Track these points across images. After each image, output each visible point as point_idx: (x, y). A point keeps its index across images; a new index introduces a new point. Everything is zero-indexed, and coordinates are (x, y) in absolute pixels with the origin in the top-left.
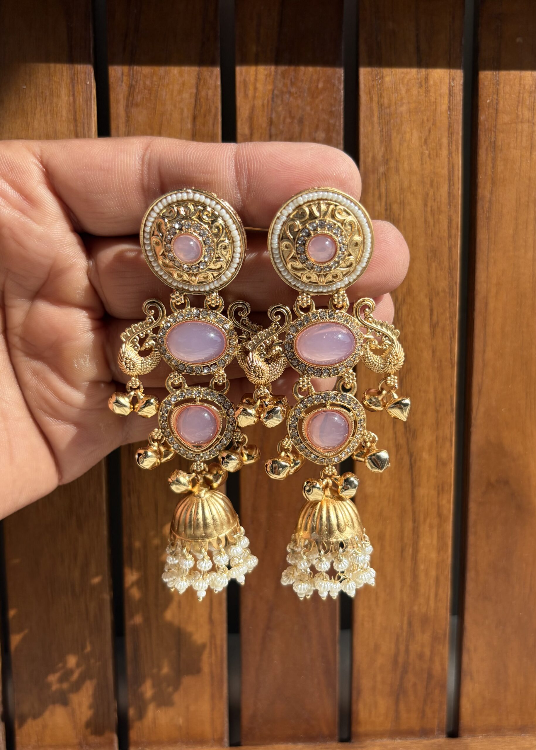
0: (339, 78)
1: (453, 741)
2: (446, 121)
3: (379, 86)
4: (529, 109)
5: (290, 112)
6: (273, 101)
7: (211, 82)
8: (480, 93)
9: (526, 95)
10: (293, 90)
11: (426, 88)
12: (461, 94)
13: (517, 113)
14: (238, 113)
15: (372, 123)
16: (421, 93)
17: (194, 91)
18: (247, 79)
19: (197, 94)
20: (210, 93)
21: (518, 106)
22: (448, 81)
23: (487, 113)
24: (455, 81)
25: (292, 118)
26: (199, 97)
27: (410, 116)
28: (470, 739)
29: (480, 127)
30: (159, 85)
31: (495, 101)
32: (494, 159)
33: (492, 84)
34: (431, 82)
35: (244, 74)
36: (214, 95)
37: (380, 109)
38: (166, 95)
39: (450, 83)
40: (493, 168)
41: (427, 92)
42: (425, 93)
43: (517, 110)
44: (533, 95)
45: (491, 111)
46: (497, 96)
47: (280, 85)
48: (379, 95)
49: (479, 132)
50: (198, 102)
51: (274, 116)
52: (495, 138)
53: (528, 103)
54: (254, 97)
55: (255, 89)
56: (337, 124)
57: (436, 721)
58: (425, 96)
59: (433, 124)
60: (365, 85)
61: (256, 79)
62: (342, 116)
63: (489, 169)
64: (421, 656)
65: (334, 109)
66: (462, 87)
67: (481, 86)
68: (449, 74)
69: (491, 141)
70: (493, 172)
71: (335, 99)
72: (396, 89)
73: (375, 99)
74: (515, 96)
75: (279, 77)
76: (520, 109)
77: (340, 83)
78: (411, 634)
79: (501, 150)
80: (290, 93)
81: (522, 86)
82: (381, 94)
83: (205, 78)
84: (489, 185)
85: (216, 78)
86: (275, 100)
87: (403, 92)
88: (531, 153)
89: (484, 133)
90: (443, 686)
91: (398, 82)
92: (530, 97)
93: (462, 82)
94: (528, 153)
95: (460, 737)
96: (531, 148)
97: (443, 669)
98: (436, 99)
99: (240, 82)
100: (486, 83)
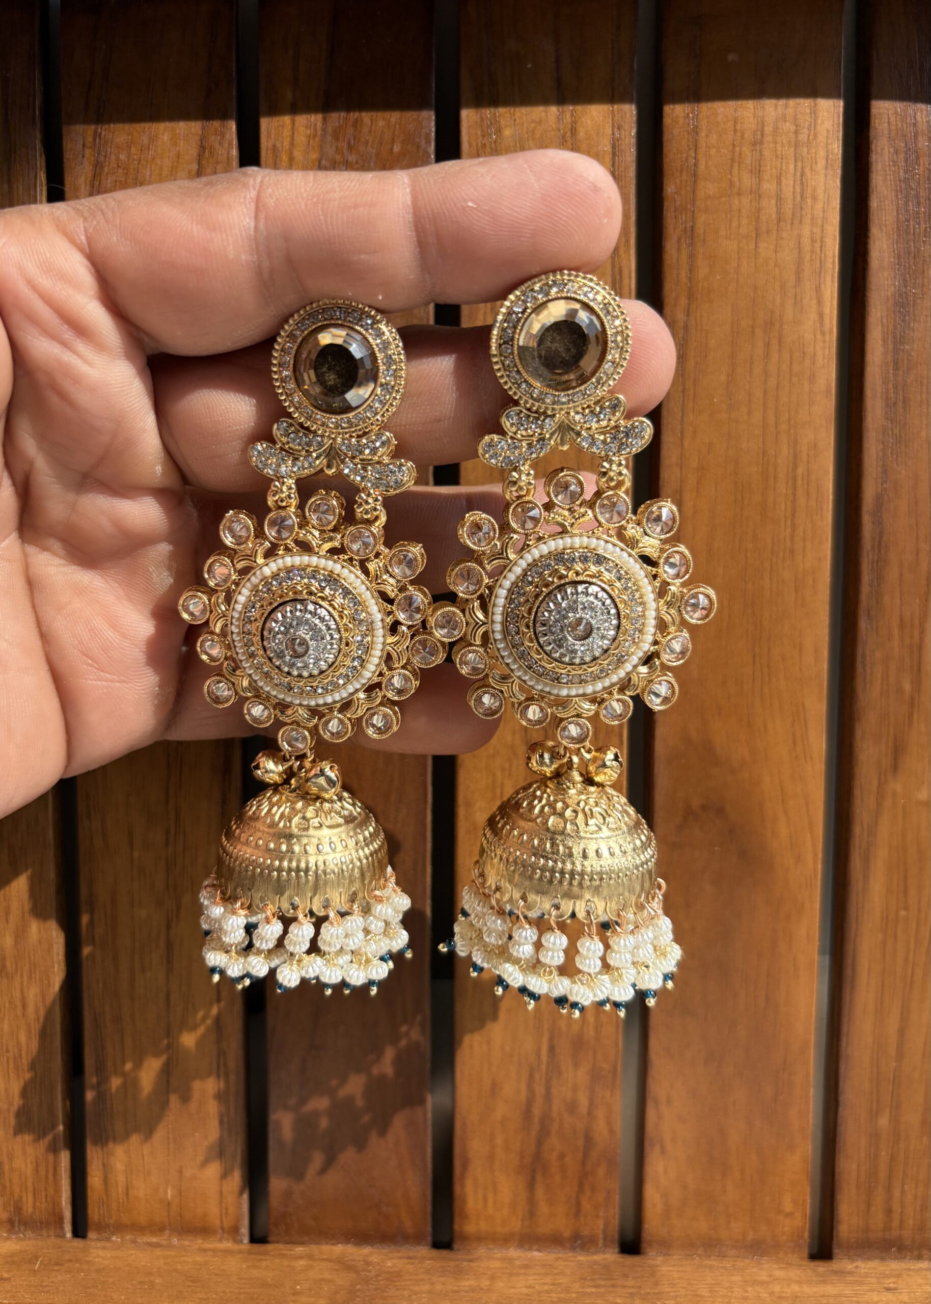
0: (428, 135)
1: (630, 1260)
3: (493, 145)
4: (751, 172)
7: (221, 151)
8: (665, 150)
9: (746, 150)
10: (352, 158)
11: (572, 145)
12: (635, 149)
13: (730, 179)
17: (195, 167)
18: (278, 144)
21: (732, 167)
22: (610, 129)
23: (678, 181)
24: (623, 132)
28: (660, 1258)
29: (666, 204)
30: (140, 160)
31: (691, 161)
32: (692, 257)
33: (686, 134)
34: (581, 134)
38: (150, 176)
39: (614, 132)
40: (690, 270)
43: (730, 174)
44: (758, 148)
45: (684, 177)
46: (696, 150)
47: (331, 151)
49: (664, 212)
52: (692, 221)
53: (749, 162)
55: (291, 159)
57: (601, 1223)
60: (470, 145)
61: (292, 144)
63: (683, 274)
64: (572, 1107)
66: (634, 141)
67: (666, 136)
68: (613, 116)
69: (686, 228)
70: (690, 279)
74: (726, 151)
75: (329, 138)
76: (734, 172)
77: (428, 142)
78: (554, 1067)
79: (704, 240)
80: (347, 163)
81: (738, 134)
83: (211, 146)
84: (683, 301)
85: (230, 144)
88: (756, 244)
89: (673, 214)
90: (611, 1161)
91: (528, 134)
92: (752, 151)
93: (633, 131)
94: (752, 246)
95: (644, 1253)
96: (757, 237)
97: (612, 1132)
99: (267, 149)
100: (676, 132)
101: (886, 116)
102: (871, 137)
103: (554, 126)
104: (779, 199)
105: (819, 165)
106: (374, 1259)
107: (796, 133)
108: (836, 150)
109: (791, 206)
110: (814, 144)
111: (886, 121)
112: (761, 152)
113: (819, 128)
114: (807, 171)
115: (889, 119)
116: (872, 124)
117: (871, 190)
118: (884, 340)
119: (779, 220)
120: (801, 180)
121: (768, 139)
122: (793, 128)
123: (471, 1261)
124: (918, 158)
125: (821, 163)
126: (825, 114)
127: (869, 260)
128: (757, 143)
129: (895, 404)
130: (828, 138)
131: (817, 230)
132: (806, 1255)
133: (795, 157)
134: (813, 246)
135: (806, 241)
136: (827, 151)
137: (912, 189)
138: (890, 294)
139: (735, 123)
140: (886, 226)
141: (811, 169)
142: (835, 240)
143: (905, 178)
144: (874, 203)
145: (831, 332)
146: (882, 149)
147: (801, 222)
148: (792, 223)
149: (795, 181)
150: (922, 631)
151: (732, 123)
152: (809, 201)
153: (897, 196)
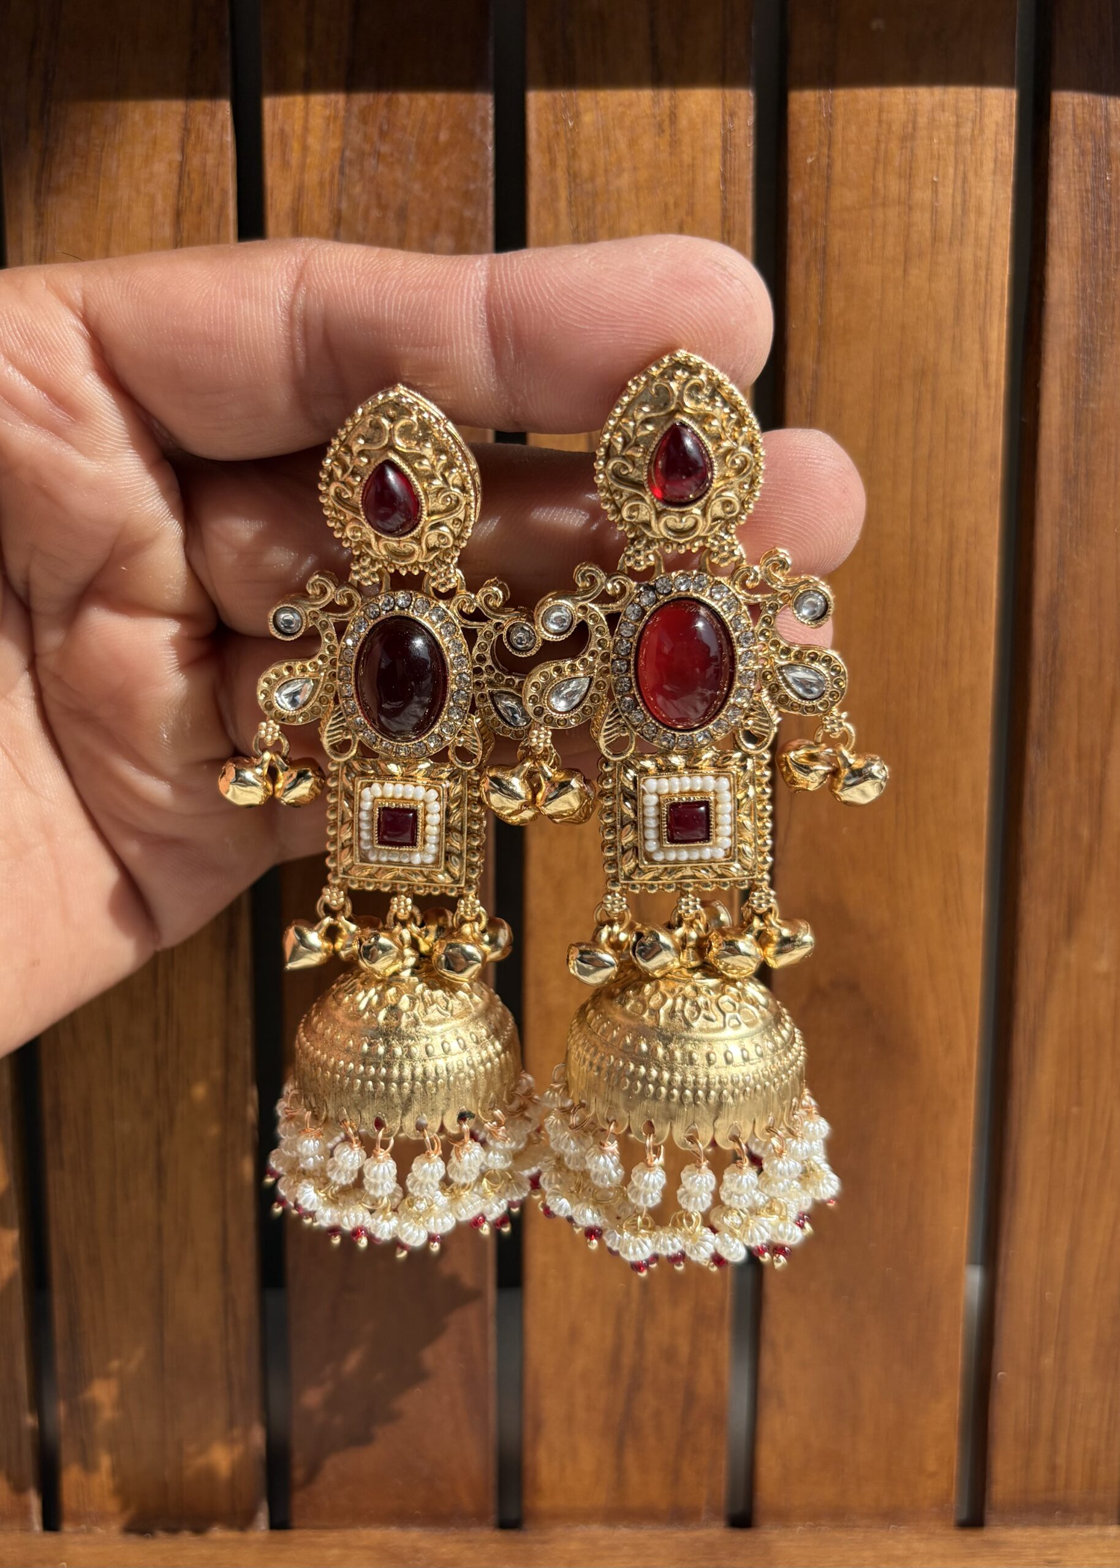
0: (484, 120)
1: (740, 1536)
2: (716, 206)
3: (569, 135)
4: (900, 176)
5: (379, 196)
6: (342, 172)
7: (212, 136)
8: (790, 146)
9: (894, 145)
10: (385, 149)
11: (671, 136)
12: (751, 145)
13: (873, 187)
14: (269, 201)
15: (556, 215)
16: (662, 148)
17: (178, 157)
18: (287, 128)
19: (182, 165)
20: (210, 160)
21: (875, 169)
22: (718, 118)
23: (806, 187)
24: (736, 120)
25: (383, 207)
26: (187, 169)
27: (637, 197)
28: (776, 1532)
29: (791, 217)
30: (103, 146)
31: (824, 161)
32: (824, 285)
33: (817, 124)
34: (683, 122)
35: (280, 117)
36: (219, 164)
37: (572, 185)
38: (118, 167)
39: (724, 123)
40: (821, 304)
41: (675, 144)
42: (671, 146)
43: (874, 179)
44: (909, 145)
45: (815, 181)
46: (829, 149)
47: (356, 138)
48: (571, 152)
49: (789, 228)
50: (186, 181)
51: (344, 205)
52: (825, 240)
53: (897, 164)
54: (303, 167)
55: (305, 148)
56: (480, 218)
57: (704, 1492)
58: (671, 154)
59: (687, 214)
60: (540, 134)
61: (306, 129)
62: (491, 202)
63: (812, 307)
64: (669, 1355)
65: (472, 187)
66: (751, 132)
67: (792, 127)
68: (724, 104)
69: (816, 248)
70: (821, 315)
71: (476, 164)
72: (607, 140)
73: (562, 161)
74: (867, 149)
75: (354, 122)
76: (879, 176)
77: (484, 129)
78: (648, 1307)
79: (838, 265)
80: (379, 155)
81: (884, 126)
82: (574, 151)
83: (199, 129)
84: (812, 343)
85: (223, 127)
86: (347, 170)
87: (623, 146)
88: (905, 271)
89: (800, 230)
90: (719, 1420)
91: (612, 124)
92: (902, 148)
93: (751, 120)
94: (899, 273)
95: (754, 1527)
96: (905, 261)
97: (719, 1383)
98: (694, 158)
99: (273, 135)
100: (804, 122)
101: (1070, 107)
102: (1051, 134)
103: (648, 111)
104: (935, 211)
105: (985, 168)
106: (424, 1544)
107: (958, 125)
108: (1007, 150)
109: (950, 223)
110: (980, 142)
111: (1071, 112)
112: (912, 150)
113: (986, 120)
114: (971, 176)
115: (1074, 110)
116: (1053, 117)
117: (1050, 202)
118: (1063, 396)
119: (935, 238)
120: (963, 187)
121: (922, 133)
122: (953, 119)
123: (544, 1542)
124: (1109, 162)
125: (989, 166)
126: (994, 102)
127: (1046, 293)
128: (908, 138)
129: (1076, 478)
130: (997, 133)
131: (982, 254)
132: (952, 1523)
133: (956, 158)
134: (976, 273)
135: (968, 267)
136: (996, 150)
137: (1103, 202)
138: (1071, 337)
139: (880, 112)
140: (1068, 249)
141: (976, 174)
142: (1004, 266)
143: (1093, 187)
144: (1054, 219)
145: (997, 386)
146: (1065, 150)
147: (961, 243)
148: (951, 244)
149: (954, 189)
150: (1105, 763)
151: (876, 111)
152: (972, 216)
153: (1082, 211)
